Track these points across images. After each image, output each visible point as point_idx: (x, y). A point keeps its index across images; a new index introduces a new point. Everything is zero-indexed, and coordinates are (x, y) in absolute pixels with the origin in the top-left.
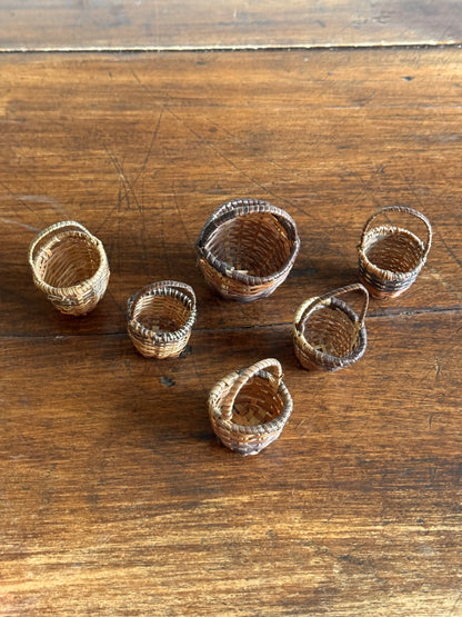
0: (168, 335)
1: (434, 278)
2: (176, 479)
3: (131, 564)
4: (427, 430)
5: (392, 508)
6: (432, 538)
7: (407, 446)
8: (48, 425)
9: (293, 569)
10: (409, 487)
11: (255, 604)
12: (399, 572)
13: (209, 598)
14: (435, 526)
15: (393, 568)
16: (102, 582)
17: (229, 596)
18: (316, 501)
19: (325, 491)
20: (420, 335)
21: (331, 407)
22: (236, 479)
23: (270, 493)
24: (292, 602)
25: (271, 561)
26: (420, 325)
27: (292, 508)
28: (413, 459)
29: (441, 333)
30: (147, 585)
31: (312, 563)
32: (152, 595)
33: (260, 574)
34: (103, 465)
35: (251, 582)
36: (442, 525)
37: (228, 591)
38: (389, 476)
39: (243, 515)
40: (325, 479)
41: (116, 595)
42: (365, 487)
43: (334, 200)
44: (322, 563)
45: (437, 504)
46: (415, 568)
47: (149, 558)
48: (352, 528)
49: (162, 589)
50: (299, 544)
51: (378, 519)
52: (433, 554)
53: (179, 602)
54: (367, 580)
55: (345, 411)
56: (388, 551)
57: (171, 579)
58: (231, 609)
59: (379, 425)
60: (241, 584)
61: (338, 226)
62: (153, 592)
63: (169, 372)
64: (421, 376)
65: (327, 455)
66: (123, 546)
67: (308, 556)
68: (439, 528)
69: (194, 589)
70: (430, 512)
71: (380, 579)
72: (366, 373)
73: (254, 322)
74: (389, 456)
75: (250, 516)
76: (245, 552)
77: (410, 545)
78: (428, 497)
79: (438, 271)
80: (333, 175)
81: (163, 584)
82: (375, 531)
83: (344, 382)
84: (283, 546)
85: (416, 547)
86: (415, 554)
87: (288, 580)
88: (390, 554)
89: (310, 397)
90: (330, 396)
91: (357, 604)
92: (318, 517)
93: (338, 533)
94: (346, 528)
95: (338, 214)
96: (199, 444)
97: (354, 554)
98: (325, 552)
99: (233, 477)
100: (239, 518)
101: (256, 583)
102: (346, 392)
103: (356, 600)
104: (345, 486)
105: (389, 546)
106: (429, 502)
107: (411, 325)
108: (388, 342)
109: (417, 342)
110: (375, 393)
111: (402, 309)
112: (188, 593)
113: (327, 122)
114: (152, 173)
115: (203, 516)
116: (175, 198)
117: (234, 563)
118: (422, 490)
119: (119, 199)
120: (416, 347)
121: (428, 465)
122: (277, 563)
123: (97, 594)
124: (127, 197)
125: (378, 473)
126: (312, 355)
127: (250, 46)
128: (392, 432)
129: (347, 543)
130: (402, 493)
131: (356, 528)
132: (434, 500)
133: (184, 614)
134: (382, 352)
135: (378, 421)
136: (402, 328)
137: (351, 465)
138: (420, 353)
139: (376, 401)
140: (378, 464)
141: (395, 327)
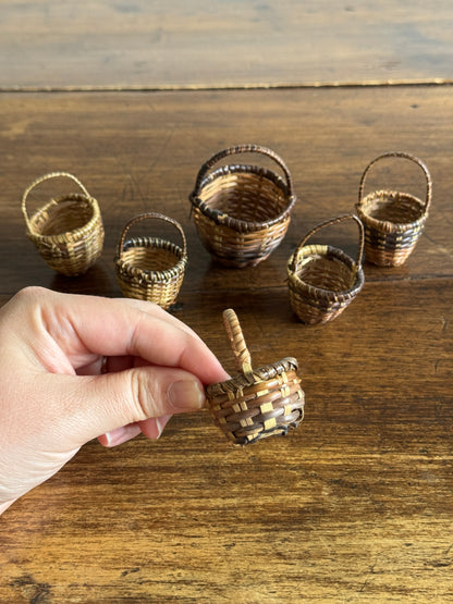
0: (155, 273)
1: (440, 252)
3: (96, 482)
4: (433, 373)
5: (391, 439)
6: (436, 467)
7: (409, 386)
9: (276, 490)
10: (412, 422)
11: (230, 521)
12: (397, 496)
13: (178, 514)
14: (440, 456)
15: (392, 493)
16: (61, 497)
17: (202, 513)
18: (307, 432)
19: (316, 423)
20: (425, 296)
21: (328, 354)
24: (274, 521)
25: (252, 483)
26: (426, 288)
28: (416, 398)
29: (446, 294)
30: (111, 501)
31: (298, 485)
32: (115, 510)
33: (239, 494)
35: (228, 501)
36: (448, 455)
37: (201, 509)
38: (388, 412)
39: (224, 442)
41: (75, 509)
42: (362, 421)
43: (338, 193)
44: (309, 486)
45: (443, 437)
46: (416, 493)
47: (116, 477)
48: (345, 456)
49: (126, 505)
50: (285, 469)
51: (375, 449)
52: (437, 481)
53: (145, 517)
54: (364, 501)
55: (343, 357)
56: (385, 477)
57: (138, 496)
58: (202, 525)
59: (379, 368)
60: (219, 502)
62: (116, 507)
64: (426, 329)
65: (320, 393)
66: (89, 466)
67: (295, 479)
68: (445, 458)
69: (163, 505)
70: (434, 443)
71: (376, 502)
72: (366, 327)
73: (250, 285)
74: (389, 395)
76: (223, 475)
77: (411, 472)
78: (433, 430)
79: (444, 246)
80: (338, 174)
81: (129, 501)
82: (371, 458)
83: (342, 333)
84: (267, 469)
85: (418, 474)
86: (416, 480)
87: (270, 500)
89: (305, 345)
90: (327, 344)
91: (348, 524)
92: (308, 446)
93: (329, 460)
94: (338, 456)
95: (341, 203)
97: (347, 479)
98: (315, 477)
100: (220, 444)
101: (235, 501)
102: (344, 342)
103: (346, 520)
104: (339, 419)
105: (388, 472)
106: (433, 434)
107: (416, 289)
108: (392, 302)
109: (422, 302)
110: (376, 342)
111: (407, 275)
112: (155, 509)
113: (334, 137)
114: (158, 174)
115: (180, 442)
116: (179, 192)
117: (211, 484)
118: (426, 425)
119: (124, 193)
120: (421, 306)
121: (432, 403)
122: (259, 485)
123: (54, 508)
124: (132, 192)
125: (376, 409)
126: (305, 294)
127: (261, 85)
128: (393, 375)
129: (339, 468)
130: (403, 427)
131: (349, 456)
132: (440, 433)
133: (150, 528)
134: (384, 309)
135: (379, 366)
136: (406, 291)
137: (347, 402)
138: (425, 311)
139: (376, 349)
140: (376, 401)
141: (398, 290)
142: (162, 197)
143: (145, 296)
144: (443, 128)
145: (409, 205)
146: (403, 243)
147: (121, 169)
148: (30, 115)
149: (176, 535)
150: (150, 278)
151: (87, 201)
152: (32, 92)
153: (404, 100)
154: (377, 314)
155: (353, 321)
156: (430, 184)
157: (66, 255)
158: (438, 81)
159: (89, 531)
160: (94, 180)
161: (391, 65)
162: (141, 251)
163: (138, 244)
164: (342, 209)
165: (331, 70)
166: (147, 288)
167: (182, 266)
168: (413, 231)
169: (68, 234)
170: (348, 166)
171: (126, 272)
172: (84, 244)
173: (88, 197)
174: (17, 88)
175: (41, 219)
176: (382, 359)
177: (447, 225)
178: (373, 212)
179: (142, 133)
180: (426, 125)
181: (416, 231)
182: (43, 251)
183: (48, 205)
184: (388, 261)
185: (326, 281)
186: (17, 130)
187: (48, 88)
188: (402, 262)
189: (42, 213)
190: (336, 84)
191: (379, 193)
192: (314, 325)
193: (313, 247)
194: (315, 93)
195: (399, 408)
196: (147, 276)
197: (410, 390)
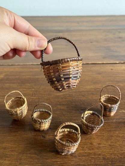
0: (43, 120)
2: (44, 163)
7: (119, 154)
8: (5, 148)
21: (94, 144)
22: (63, 163)
26: (120, 123)
28: (121, 158)
34: (21, 159)
38: (113, 162)
40: (92, 163)
43: (93, 94)
55: (99, 145)
59: (109, 148)
61: (94, 100)
63: (44, 135)
64: (122, 136)
65: (93, 157)
72: (104, 135)
74: (113, 157)
79: (124, 110)
83: (98, 137)
89: (87, 141)
90: (94, 141)
95: (94, 97)
96: (52, 154)
99: (62, 163)
102: (98, 140)
107: (117, 123)
108: (111, 127)
109: (119, 127)
110: (108, 140)
111: (114, 119)
113: (90, 78)
114: (42, 89)
116: (48, 94)
119: (33, 94)
120: (119, 128)
124: (35, 94)
125: (110, 161)
126: (87, 126)
128: (114, 150)
134: (109, 129)
135: (109, 147)
136: (115, 124)
137: (101, 159)
138: (121, 130)
139: (108, 142)
140: (110, 159)
141: (112, 123)
142: (43, 96)
143: (40, 127)
144: (120, 75)
145: (114, 99)
146: (113, 110)
147: (31, 87)
148: (5, 72)
150: (42, 122)
152: (6, 65)
153: (109, 67)
155: (100, 133)
156: (120, 94)
157: (17, 115)
158: (117, 62)
160: (24, 91)
161: (104, 58)
162: (39, 113)
163: (38, 111)
164: (94, 99)
165: (88, 59)
166: (41, 124)
167: (51, 118)
168: (116, 107)
169: (18, 108)
170: (95, 86)
171: (35, 120)
172: (22, 111)
173: (23, 97)
175: (9, 103)
176: (110, 145)
177: (124, 104)
178: (104, 100)
179: (37, 77)
180: (115, 75)
181: (117, 107)
182: (10, 113)
183: (12, 99)
184: (109, 115)
185: (92, 121)
186: (2, 76)
187: (10, 64)
188: (113, 115)
189: (10, 102)
190: (90, 63)
191: (105, 95)
192: (89, 134)
193: (88, 112)
195: (116, 161)
196: (41, 121)
197: (119, 155)
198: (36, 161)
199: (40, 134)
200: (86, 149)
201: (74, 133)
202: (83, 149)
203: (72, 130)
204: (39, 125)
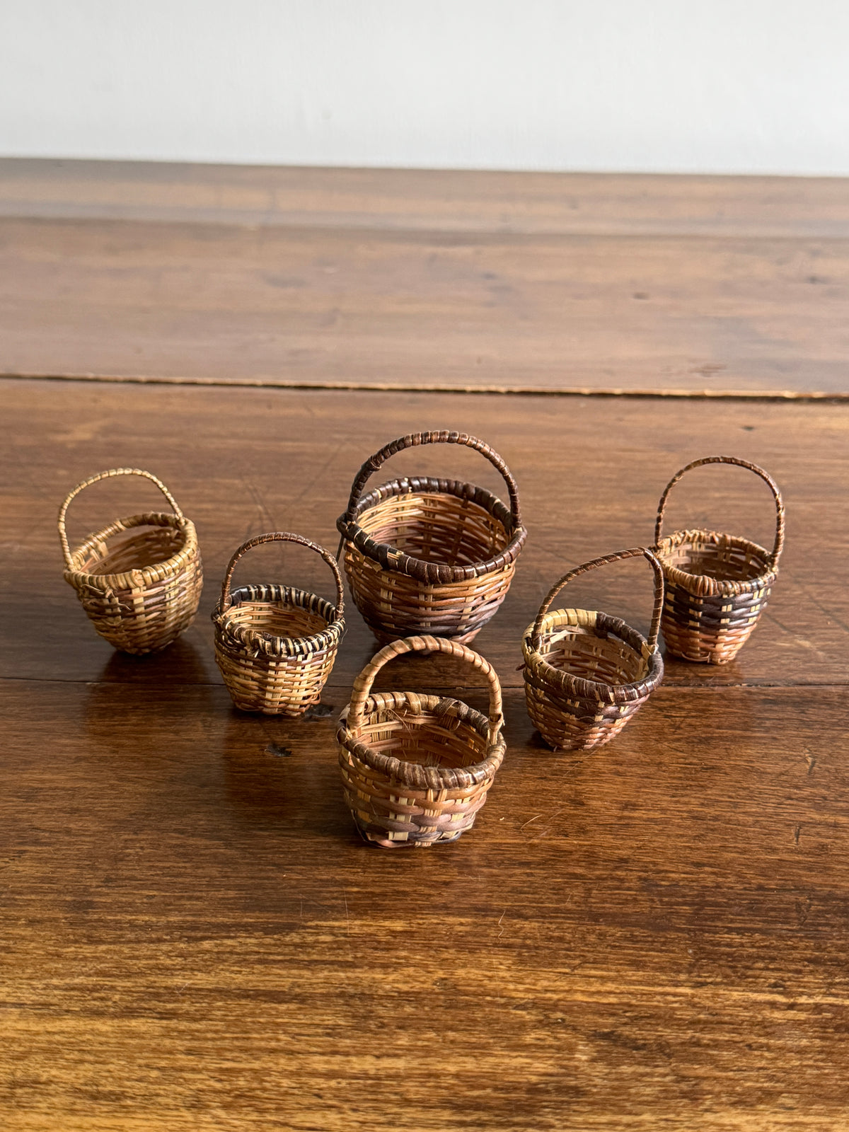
0: (284, 641)
1: (800, 646)
2: (257, 887)
3: (130, 1013)
4: (793, 845)
5: (714, 961)
6: (803, 1016)
7: (748, 866)
8: (30, 795)
9: (484, 1047)
10: (757, 930)
11: (388, 1101)
12: (726, 1069)
13: (286, 1083)
14: (810, 995)
15: (714, 1062)
16: (57, 1037)
17: (333, 1083)
18: (550, 939)
19: (568, 924)
20: (774, 715)
21: (595, 803)
22: (384, 895)
23: (451, 920)
24: (477, 1106)
25: (437, 1030)
26: (774, 703)
27: (495, 945)
28: (761, 888)
29: (813, 713)
30: (154, 1050)
31: (529, 1038)
32: (158, 1069)
33: (409, 1050)
34: (117, 859)
35: (386, 1063)
36: (825, 994)
37: (330, 1075)
38: (708, 910)
39: (388, 950)
40: (569, 906)
41: (82, 1062)
42: (657, 925)
44: (550, 1041)
45: (813, 961)
46: (763, 1063)
47: (170, 1006)
48: (623, 988)
49: (183, 1060)
50: (504, 1006)
51: (683, 977)
52: (804, 1042)
53: (218, 1086)
54: (662, 1074)
55: (622, 809)
56: (702, 1030)
57: (210, 1044)
58: (330, 1107)
59: (688, 832)
60: (368, 1064)
61: (622, 576)
62: (163, 1063)
63: (282, 739)
64: (778, 769)
65: (579, 871)
66: (120, 983)
67: (522, 1026)
68: (818, 999)
69: (256, 1065)
70: (799, 972)
71: (684, 1078)
72: (666, 759)
73: (456, 683)
74: (710, 881)
75: (404, 954)
76: (381, 1011)
77: (753, 1024)
78: (795, 948)
79: (807, 637)
80: (618, 520)
81: (189, 1052)
82: (675, 995)
83: (620, 769)
84: (468, 1005)
85: (767, 1028)
86: (763, 1040)
87: (470, 1065)
88: (706, 1037)
89: (552, 786)
90: (592, 786)
91: (626, 1119)
92: (551, 965)
93: (591, 994)
94: (610, 986)
96: (322, 839)
97: (626, 1031)
98: (563, 1024)
99: (377, 890)
100: (379, 954)
101: (400, 1064)
102: (624, 783)
103: (623, 1111)
104: (612, 919)
105: (706, 1022)
106: (796, 955)
107: (757, 702)
108: (714, 721)
109: (768, 724)
110: (685, 788)
111: (739, 679)
112: (241, 1071)
113: (612, 465)
114: (311, 506)
115: (302, 946)
117: (354, 1028)
118: (781, 937)
120: (767, 730)
121: (793, 898)
122: (451, 1035)
123: (40, 1058)
125: (685, 904)
126: (554, 687)
127: (493, 388)
128: (717, 845)
129: (609, 1010)
130: (736, 938)
131: (632, 988)
132: (808, 953)
133: (226, 1107)
134: (699, 733)
135: (689, 828)
136: (739, 704)
137: (629, 889)
138: (775, 739)
139: (686, 799)
140: (686, 891)
141: (725, 702)
143: (263, 685)
144: (797, 460)
146: (733, 618)
147: (247, 496)
148: (107, 414)
149: (276, 1123)
150: (273, 649)
151: (177, 524)
152: (116, 381)
153: (730, 418)
154: (688, 741)
155: (642, 750)
157: (129, 611)
158: (787, 394)
159: (103, 1106)
160: (200, 510)
161: (707, 371)
162: (263, 609)
163: (259, 596)
166: (268, 668)
167: (334, 633)
168: (752, 597)
169: (135, 571)
170: (634, 508)
171: (231, 637)
172: (163, 593)
173: (180, 516)
174: (91, 375)
175: (93, 553)
176: (696, 817)
177: (809, 604)
179: (289, 446)
180: (768, 455)
181: (757, 597)
182: (90, 601)
183: (109, 530)
184: (706, 652)
186: (82, 433)
187: (143, 378)
188: (732, 656)
189: (99, 544)
190: (618, 391)
191: (690, 534)
192: (570, 751)
193: (572, 613)
194: (583, 403)
195: (730, 906)
196: (268, 644)
197: (750, 873)
198: (214, 872)
199: (261, 733)
200: (539, 827)
201: (467, 720)
202: (518, 828)
203: (457, 704)
204: (256, 675)
